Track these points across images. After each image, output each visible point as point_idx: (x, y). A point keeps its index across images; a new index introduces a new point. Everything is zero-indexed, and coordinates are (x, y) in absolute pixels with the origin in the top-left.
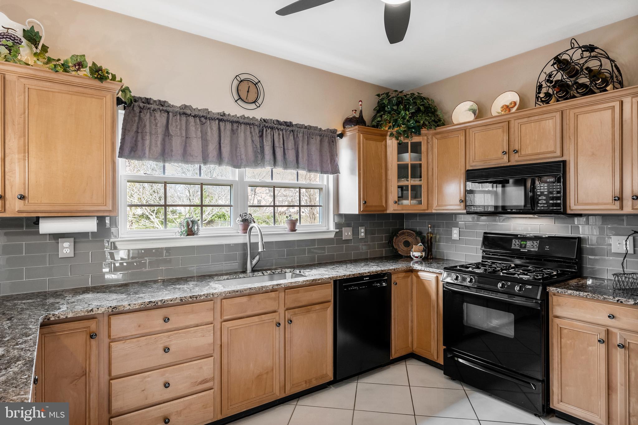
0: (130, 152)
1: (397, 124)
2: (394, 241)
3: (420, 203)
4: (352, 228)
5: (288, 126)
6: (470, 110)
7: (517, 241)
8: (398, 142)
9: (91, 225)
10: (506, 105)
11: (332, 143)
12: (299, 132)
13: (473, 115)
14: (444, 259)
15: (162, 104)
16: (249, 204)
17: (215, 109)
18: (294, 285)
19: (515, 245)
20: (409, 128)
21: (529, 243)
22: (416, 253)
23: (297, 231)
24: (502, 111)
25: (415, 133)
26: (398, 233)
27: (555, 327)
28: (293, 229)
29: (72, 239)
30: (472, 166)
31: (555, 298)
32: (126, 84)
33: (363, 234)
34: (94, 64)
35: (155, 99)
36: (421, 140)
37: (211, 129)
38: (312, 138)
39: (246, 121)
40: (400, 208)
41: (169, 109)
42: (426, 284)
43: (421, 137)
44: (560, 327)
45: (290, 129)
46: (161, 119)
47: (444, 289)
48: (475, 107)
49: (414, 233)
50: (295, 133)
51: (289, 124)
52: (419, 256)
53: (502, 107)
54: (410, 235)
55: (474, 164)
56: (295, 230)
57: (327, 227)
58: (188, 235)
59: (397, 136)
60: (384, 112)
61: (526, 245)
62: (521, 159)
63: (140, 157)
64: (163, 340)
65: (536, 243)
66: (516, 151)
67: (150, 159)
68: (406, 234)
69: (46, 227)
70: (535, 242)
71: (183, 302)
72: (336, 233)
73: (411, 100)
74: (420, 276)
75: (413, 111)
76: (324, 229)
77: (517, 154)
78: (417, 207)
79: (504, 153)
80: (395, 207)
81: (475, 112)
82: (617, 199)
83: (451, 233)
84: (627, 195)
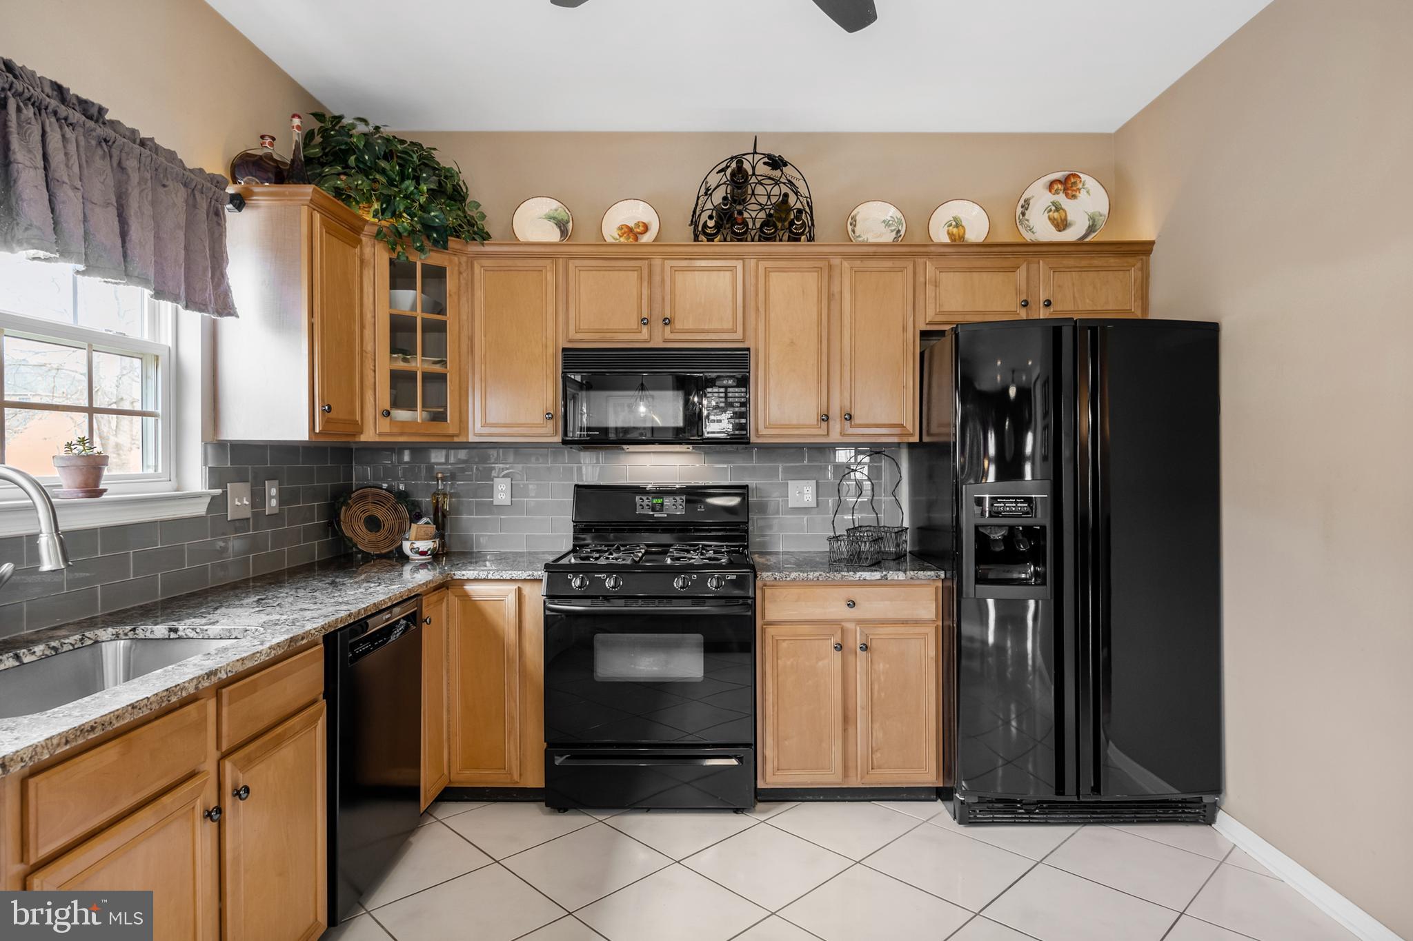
1: (391, 209)
2: (342, 517)
3: (440, 417)
4: (249, 484)
5: (90, 118)
6: (550, 218)
7: (645, 498)
8: (394, 256)
10: (627, 226)
11: (215, 219)
12: (128, 154)
13: (558, 231)
14: (473, 552)
18: (249, 664)
19: (643, 506)
20: (428, 228)
21: (668, 501)
22: (418, 542)
23: (105, 497)
24: (620, 236)
25: (436, 242)
26: (350, 498)
27: (769, 641)
28: (93, 490)
30: (570, 341)
31: (768, 591)
33: (274, 502)
36: (446, 264)
38: (164, 186)
40: (395, 430)
42: (489, 609)
43: (447, 257)
44: (777, 640)
45: (100, 131)
47: (548, 613)
48: (562, 214)
49: (391, 496)
50: (115, 152)
51: (92, 112)
52: (429, 550)
53: (620, 228)
54: (379, 501)
55: (579, 336)
56: (99, 493)
57: (173, 484)
59: (393, 239)
60: (343, 168)
61: (662, 504)
62: (673, 336)
65: (680, 500)
66: (667, 322)
68: (370, 500)
70: (678, 498)
72: (214, 498)
73: (415, 156)
74: (471, 593)
75: (432, 186)
76: (164, 488)
77: (668, 328)
78: (438, 428)
79: (645, 321)
80: (384, 425)
81: (562, 226)
82: (825, 418)
83: (490, 491)
84: (835, 412)
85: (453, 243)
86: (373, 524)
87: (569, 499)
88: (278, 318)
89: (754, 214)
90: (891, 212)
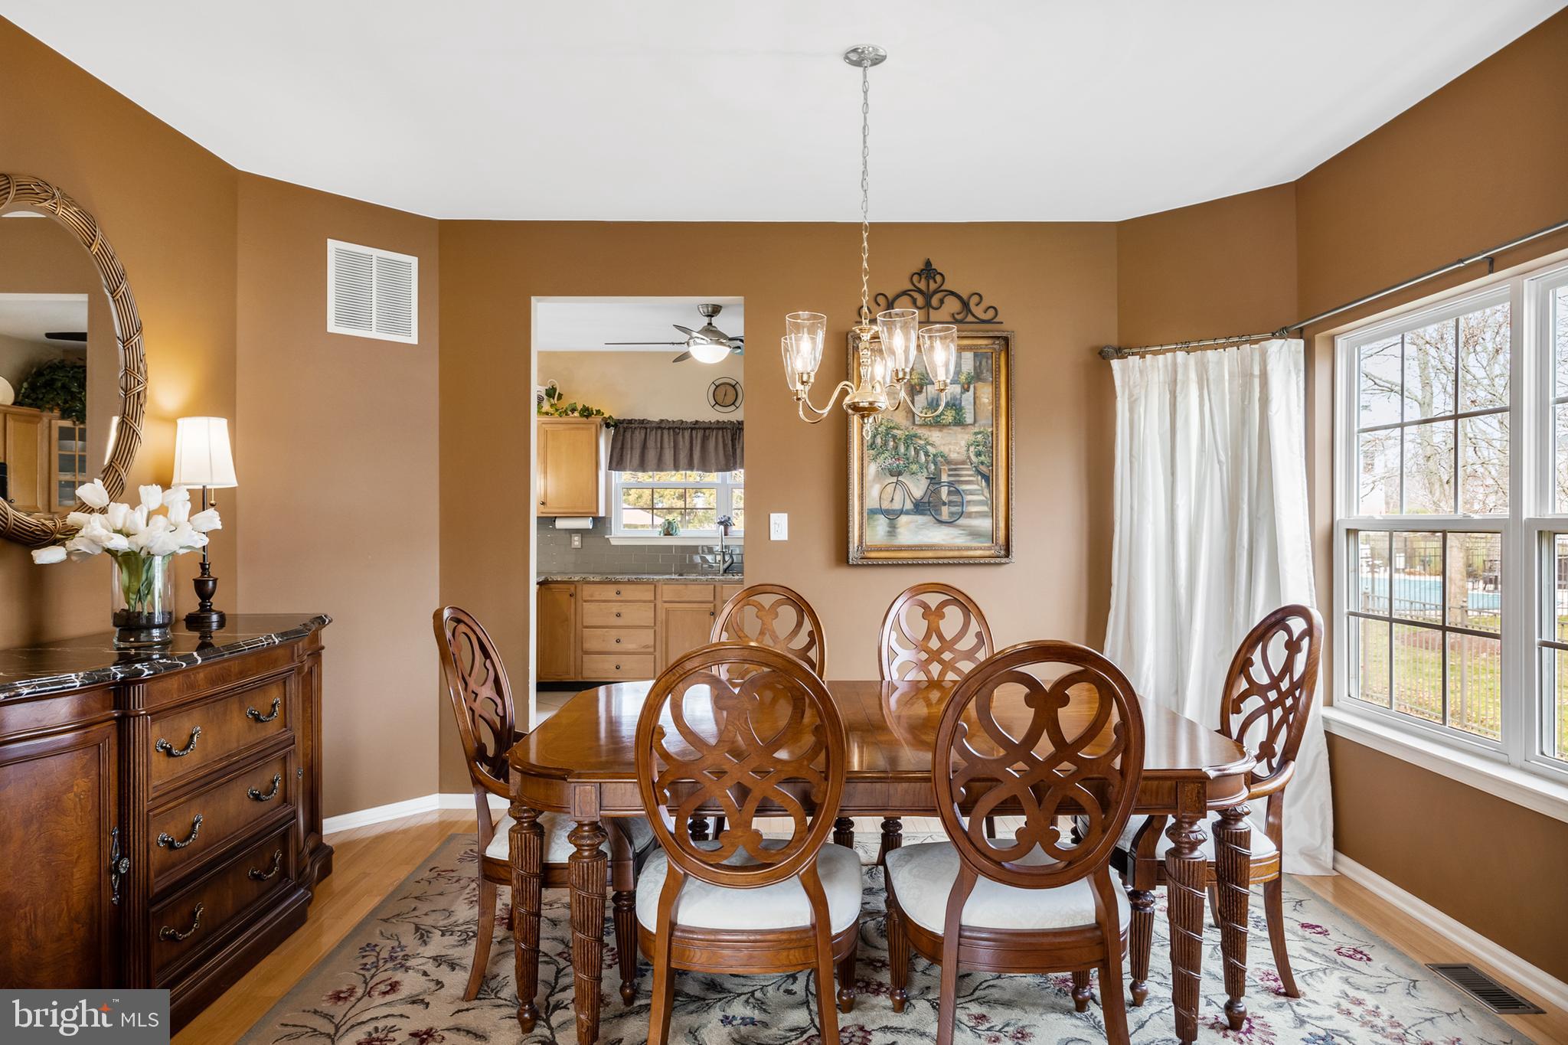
0: (617, 465)
9: (588, 524)
15: (642, 422)
16: (734, 507)
17: (689, 417)
29: (580, 535)
32: (606, 415)
34: (584, 406)
35: (637, 419)
37: (683, 437)
39: (720, 426)
41: (648, 426)
46: (639, 436)
58: (665, 535)
63: (624, 469)
64: (615, 608)
67: (630, 470)
69: (560, 524)
71: (629, 582)
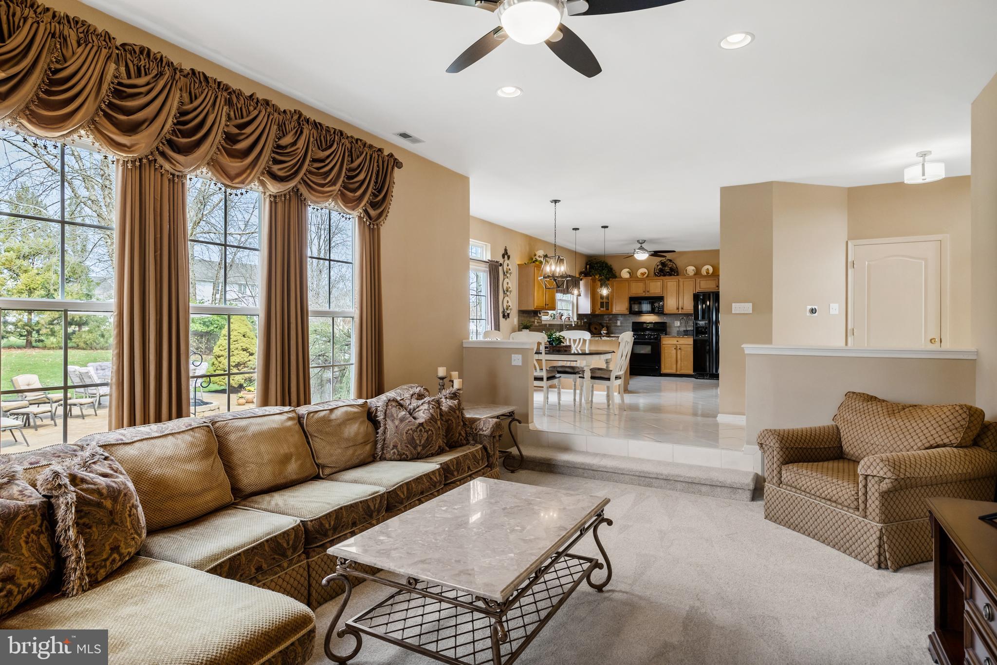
1: (600, 274)
2: (591, 327)
3: (607, 309)
6: (628, 272)
8: (601, 283)
10: (642, 273)
13: (630, 275)
19: (645, 325)
20: (605, 277)
22: (604, 331)
24: (640, 275)
25: (608, 280)
26: (592, 324)
27: (662, 347)
30: (631, 296)
31: (662, 339)
36: (609, 283)
40: (602, 312)
44: (664, 347)
48: (630, 271)
49: (599, 323)
54: (597, 325)
55: (632, 294)
59: (601, 281)
61: (649, 325)
62: (649, 294)
65: (652, 325)
66: (648, 292)
68: (595, 324)
72: (577, 322)
78: (608, 311)
79: (644, 292)
80: (599, 311)
81: (630, 273)
82: (678, 309)
83: (617, 323)
84: (680, 308)
85: (611, 279)
86: (596, 329)
87: (631, 325)
88: (586, 295)
89: (667, 269)
90: (693, 268)
